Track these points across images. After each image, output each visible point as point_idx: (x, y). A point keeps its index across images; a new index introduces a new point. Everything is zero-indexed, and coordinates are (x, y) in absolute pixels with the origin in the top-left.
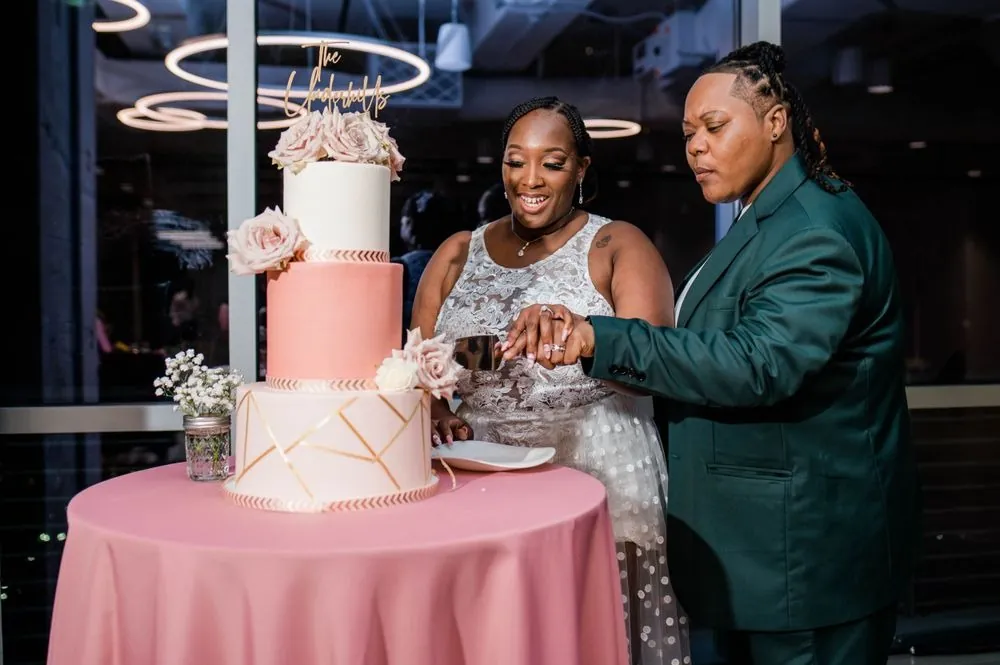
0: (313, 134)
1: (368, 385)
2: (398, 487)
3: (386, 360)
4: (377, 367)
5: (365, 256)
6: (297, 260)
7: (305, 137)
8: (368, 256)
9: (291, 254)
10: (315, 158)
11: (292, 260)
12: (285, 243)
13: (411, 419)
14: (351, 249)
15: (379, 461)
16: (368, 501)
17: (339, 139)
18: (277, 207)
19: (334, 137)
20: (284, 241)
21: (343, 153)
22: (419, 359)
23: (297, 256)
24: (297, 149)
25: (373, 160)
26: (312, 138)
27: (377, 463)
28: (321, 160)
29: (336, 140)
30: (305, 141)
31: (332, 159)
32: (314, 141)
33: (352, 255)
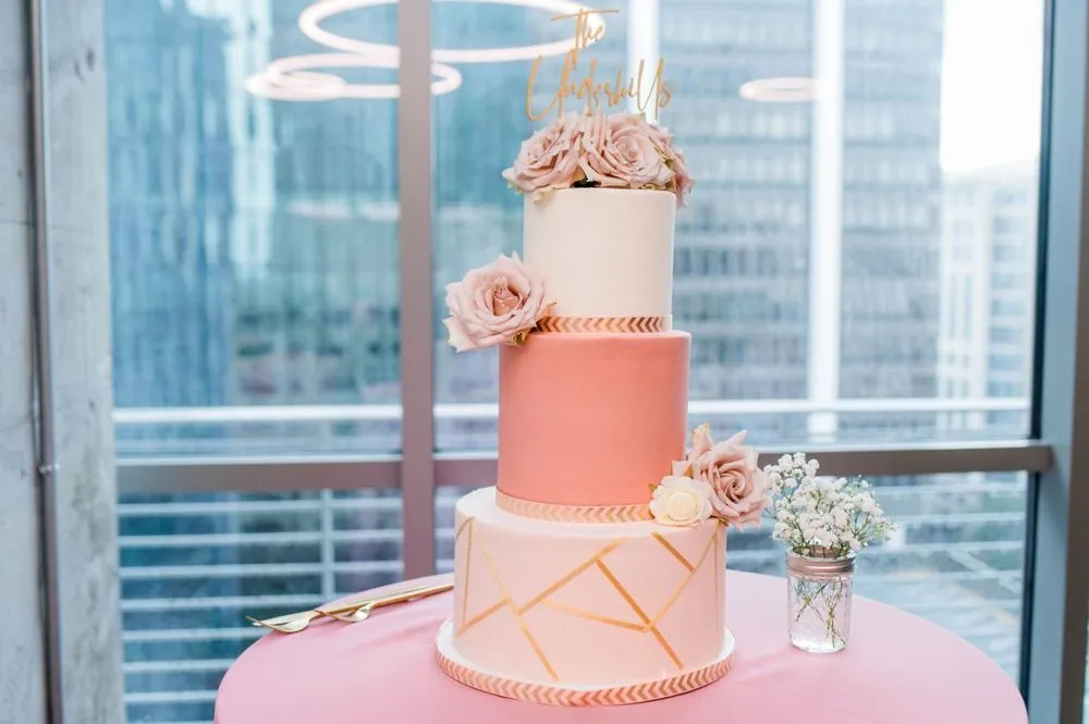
0: (566, 146)
1: (639, 513)
2: (680, 665)
3: (665, 480)
4: (653, 487)
5: (638, 325)
6: (541, 330)
7: (555, 151)
8: (643, 325)
9: (533, 324)
10: (567, 184)
11: (533, 330)
12: (526, 308)
13: (699, 564)
14: (618, 315)
15: (653, 629)
16: (626, 691)
17: (603, 154)
18: (515, 253)
19: (594, 151)
20: (523, 303)
21: (609, 175)
22: (711, 475)
23: (541, 326)
24: (543, 168)
25: (652, 184)
26: (565, 153)
27: (650, 633)
28: (577, 185)
29: (599, 156)
30: (555, 158)
31: (594, 184)
32: (567, 157)
33: (618, 325)
